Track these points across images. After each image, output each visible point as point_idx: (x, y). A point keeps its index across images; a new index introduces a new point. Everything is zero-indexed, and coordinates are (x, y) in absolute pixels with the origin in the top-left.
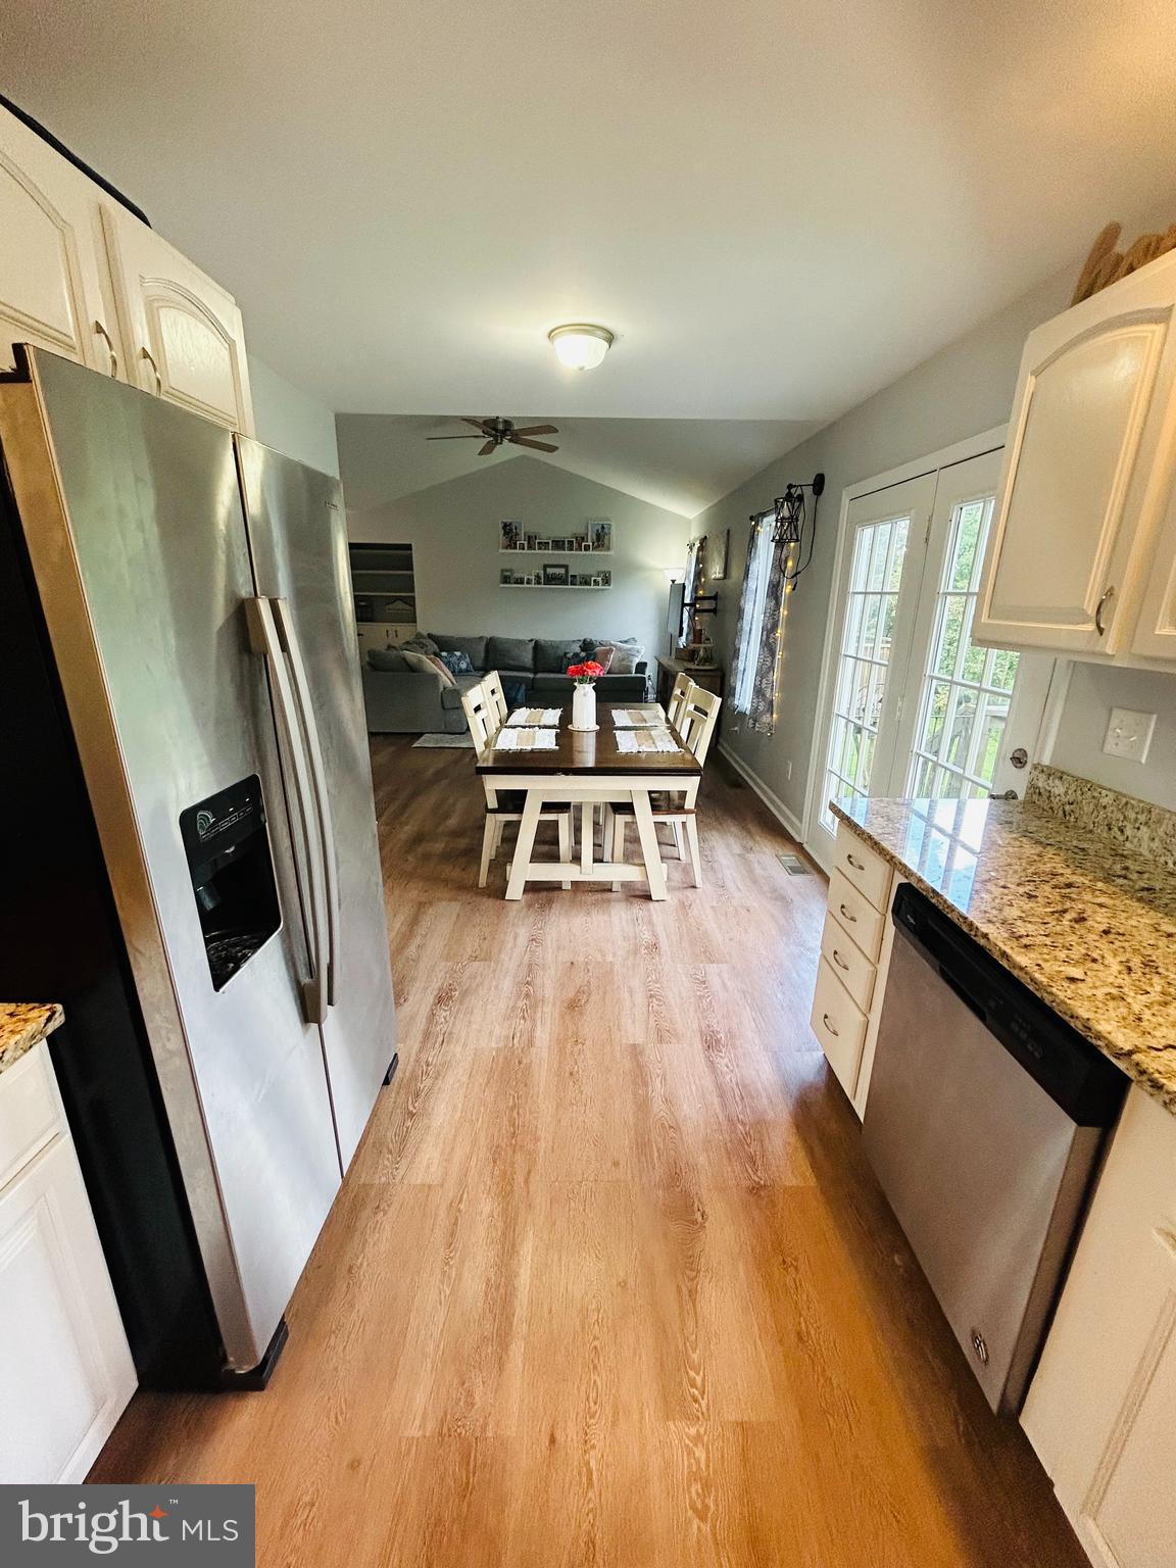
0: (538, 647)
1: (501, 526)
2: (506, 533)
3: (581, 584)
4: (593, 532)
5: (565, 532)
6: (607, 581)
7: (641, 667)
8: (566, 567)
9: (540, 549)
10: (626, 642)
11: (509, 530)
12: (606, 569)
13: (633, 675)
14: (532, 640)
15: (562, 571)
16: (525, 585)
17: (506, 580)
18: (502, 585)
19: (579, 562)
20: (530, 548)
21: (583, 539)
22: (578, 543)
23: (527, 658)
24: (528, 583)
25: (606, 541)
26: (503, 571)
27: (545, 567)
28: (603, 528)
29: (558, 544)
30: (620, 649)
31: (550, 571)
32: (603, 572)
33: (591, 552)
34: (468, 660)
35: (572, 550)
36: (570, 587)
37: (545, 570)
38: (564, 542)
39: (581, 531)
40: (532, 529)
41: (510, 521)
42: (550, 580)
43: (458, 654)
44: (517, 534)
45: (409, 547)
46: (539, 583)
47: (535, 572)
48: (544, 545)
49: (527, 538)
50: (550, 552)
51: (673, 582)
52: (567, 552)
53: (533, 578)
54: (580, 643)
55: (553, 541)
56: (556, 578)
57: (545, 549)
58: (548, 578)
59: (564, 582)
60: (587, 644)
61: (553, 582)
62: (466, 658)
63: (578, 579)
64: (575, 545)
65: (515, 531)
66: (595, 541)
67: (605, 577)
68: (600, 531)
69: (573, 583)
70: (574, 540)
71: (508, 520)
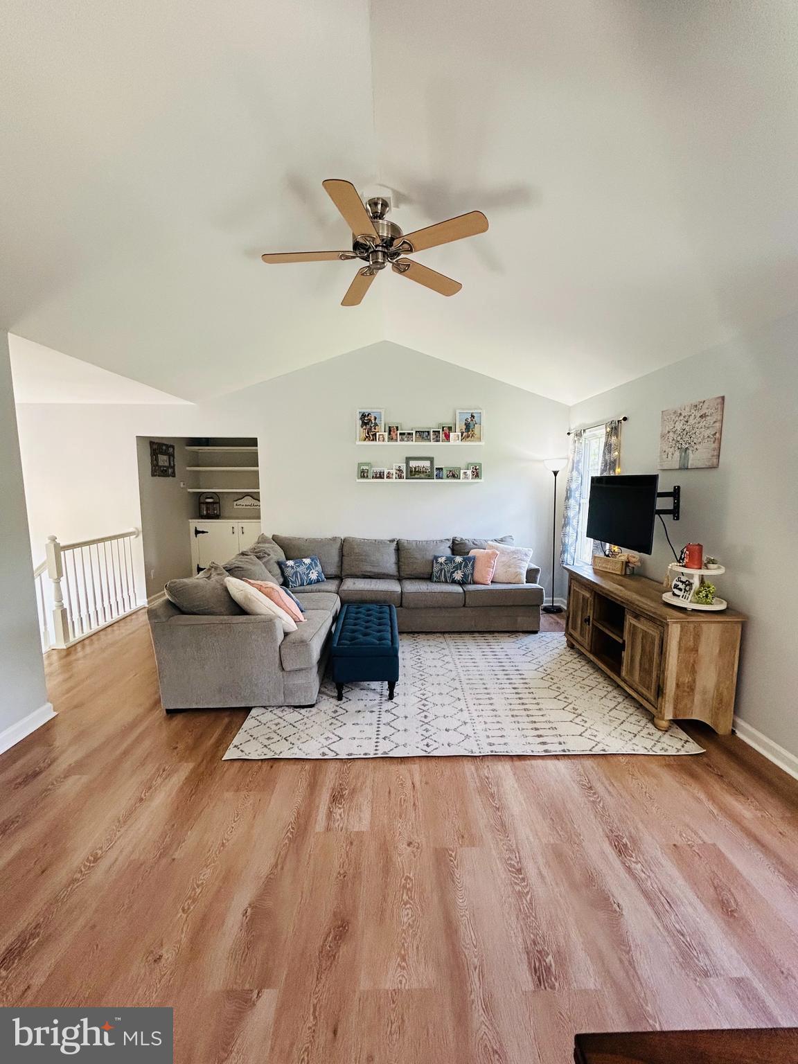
0: (399, 548)
1: (359, 416)
2: (364, 424)
3: (448, 477)
4: (460, 420)
5: (431, 424)
7: (532, 575)
8: (431, 460)
9: (402, 440)
10: (502, 541)
11: (366, 420)
12: (476, 460)
13: (525, 585)
14: (392, 541)
15: (427, 464)
16: (386, 480)
17: (363, 474)
18: (358, 480)
19: (444, 454)
20: (391, 439)
21: (450, 428)
23: (388, 562)
24: (388, 477)
25: (476, 431)
27: (408, 459)
28: (473, 416)
29: (423, 435)
30: (503, 552)
31: (413, 464)
32: (472, 464)
34: (319, 568)
35: (438, 441)
36: (435, 480)
37: (407, 464)
38: (428, 432)
39: (447, 421)
40: (393, 421)
41: (369, 411)
42: (413, 473)
43: (307, 561)
44: (376, 425)
45: (253, 442)
46: (400, 477)
47: (395, 466)
48: (407, 436)
49: (387, 429)
50: (414, 443)
51: (556, 473)
52: (433, 443)
53: (394, 471)
54: (450, 544)
55: (416, 432)
56: (419, 472)
57: (408, 441)
58: (411, 472)
59: (430, 477)
60: (458, 544)
61: (416, 476)
62: (316, 565)
63: (445, 473)
64: (442, 436)
65: (373, 422)
66: (464, 430)
67: (476, 469)
68: (469, 420)
69: (439, 477)
70: (441, 430)
71: (367, 411)
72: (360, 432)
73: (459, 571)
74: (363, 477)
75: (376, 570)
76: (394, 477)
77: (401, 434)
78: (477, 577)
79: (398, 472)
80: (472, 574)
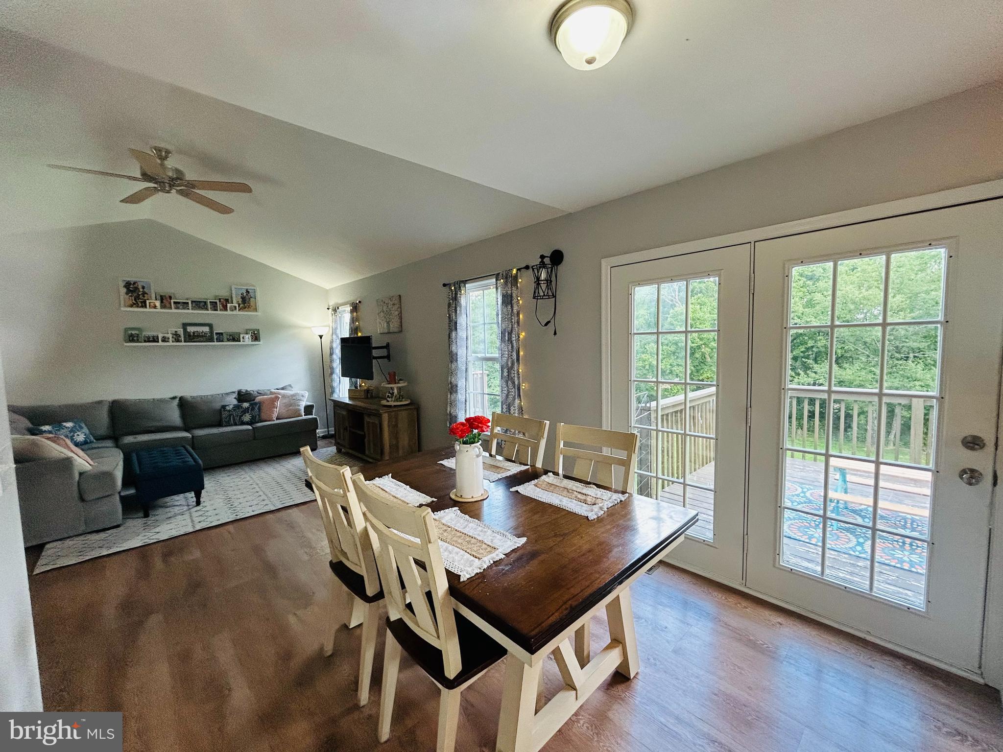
0: (184, 404)
1: (122, 284)
2: (130, 291)
3: (228, 340)
4: (237, 295)
5: (208, 293)
6: (256, 337)
7: (308, 409)
8: (210, 326)
9: (177, 308)
10: (283, 389)
11: (132, 288)
12: (254, 327)
13: (304, 417)
14: (174, 398)
15: (206, 329)
16: (161, 343)
17: (132, 338)
18: (126, 344)
19: (223, 321)
20: (163, 307)
21: (227, 301)
22: (224, 303)
23: (174, 416)
24: (163, 341)
25: (252, 304)
26: (126, 330)
27: (185, 326)
28: (248, 292)
29: (200, 305)
30: (284, 396)
31: (191, 329)
32: (252, 330)
33: (237, 312)
34: (86, 430)
35: (215, 310)
36: (216, 343)
37: (184, 329)
38: (205, 302)
39: (224, 293)
40: (166, 290)
41: (134, 279)
42: (191, 338)
43: (69, 425)
44: (145, 293)
46: (178, 341)
47: (172, 330)
48: (182, 305)
49: (158, 297)
50: (190, 311)
51: (321, 337)
52: (210, 312)
53: (170, 336)
54: (235, 395)
55: (192, 302)
56: (198, 336)
57: (184, 309)
58: (189, 336)
59: (211, 340)
60: (242, 395)
61: (195, 340)
62: (81, 428)
63: (225, 336)
64: (219, 306)
65: (141, 290)
66: (240, 303)
67: (254, 334)
68: (245, 294)
69: (219, 340)
70: (218, 301)
71: (132, 279)
72: (125, 297)
73: (247, 414)
74: (133, 341)
75: (158, 424)
76: (171, 341)
77: (175, 303)
78: (264, 416)
79: (174, 336)
80: (259, 415)
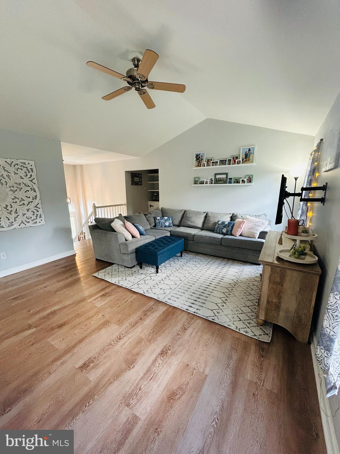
1: (195, 156)
2: (197, 159)
3: (234, 182)
5: (227, 156)
6: (250, 181)
8: (226, 174)
9: (213, 165)
11: (198, 158)
12: (249, 173)
14: (204, 212)
15: (224, 176)
16: (205, 185)
17: (196, 182)
18: (193, 185)
19: (234, 171)
20: (208, 165)
21: (237, 158)
22: (234, 160)
23: (200, 221)
24: (206, 183)
25: (251, 158)
26: (195, 178)
27: (216, 174)
28: (250, 150)
29: (223, 162)
31: (218, 177)
32: (247, 175)
33: (241, 165)
34: (171, 221)
35: (230, 164)
36: (228, 184)
37: (215, 176)
38: (226, 160)
39: (235, 154)
40: (209, 157)
41: (199, 153)
42: (217, 181)
43: (166, 218)
44: (202, 159)
46: (212, 183)
47: (210, 178)
48: (215, 163)
49: (207, 161)
50: (218, 166)
51: (296, 179)
52: (227, 166)
53: (209, 181)
54: (231, 215)
55: (220, 161)
56: (220, 180)
57: (215, 165)
58: (217, 180)
59: (225, 182)
60: (235, 216)
61: (219, 182)
62: (169, 220)
63: (233, 180)
64: (232, 161)
65: (201, 158)
66: (244, 158)
67: (250, 178)
68: (247, 152)
69: (230, 183)
70: (232, 159)
71: (198, 153)
72: (195, 162)
73: (225, 229)
74: (195, 183)
76: (209, 183)
77: (212, 162)
78: (233, 232)
79: (211, 181)
80: (231, 231)
